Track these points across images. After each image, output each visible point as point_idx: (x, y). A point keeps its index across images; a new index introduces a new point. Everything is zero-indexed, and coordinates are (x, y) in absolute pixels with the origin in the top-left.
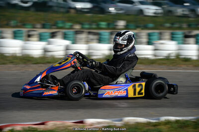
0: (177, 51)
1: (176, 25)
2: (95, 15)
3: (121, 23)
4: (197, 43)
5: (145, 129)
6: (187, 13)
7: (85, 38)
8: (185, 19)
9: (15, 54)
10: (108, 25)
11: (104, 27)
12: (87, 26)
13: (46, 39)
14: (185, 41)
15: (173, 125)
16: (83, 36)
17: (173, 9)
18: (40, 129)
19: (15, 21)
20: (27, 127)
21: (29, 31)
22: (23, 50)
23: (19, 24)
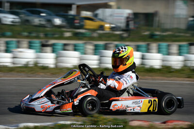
0: (35, 59)
4: (53, 51)
6: (43, 23)
8: (41, 29)
14: (42, 50)
17: (30, 18)
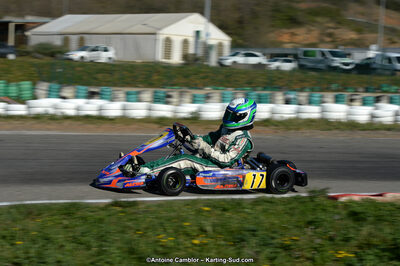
9: (339, 119)
19: (336, 85)
21: (351, 95)
22: (348, 115)
23: (341, 88)
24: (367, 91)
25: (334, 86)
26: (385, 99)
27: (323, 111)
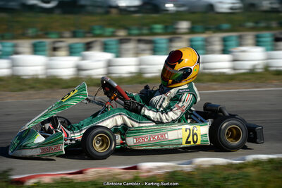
1: (262, 25)
2: (146, 15)
3: (184, 25)
5: (226, 173)
6: (276, 6)
7: (134, 48)
9: (36, 75)
10: (166, 28)
11: (159, 31)
12: (135, 32)
13: (79, 52)
14: (276, 46)
15: (265, 166)
16: (130, 46)
18: (76, 179)
19: (34, 30)
20: (58, 177)
21: (54, 42)
22: (47, 69)
23: (40, 33)
24: (74, 35)
25: (31, 32)
26: (97, 46)
27: (14, 65)
